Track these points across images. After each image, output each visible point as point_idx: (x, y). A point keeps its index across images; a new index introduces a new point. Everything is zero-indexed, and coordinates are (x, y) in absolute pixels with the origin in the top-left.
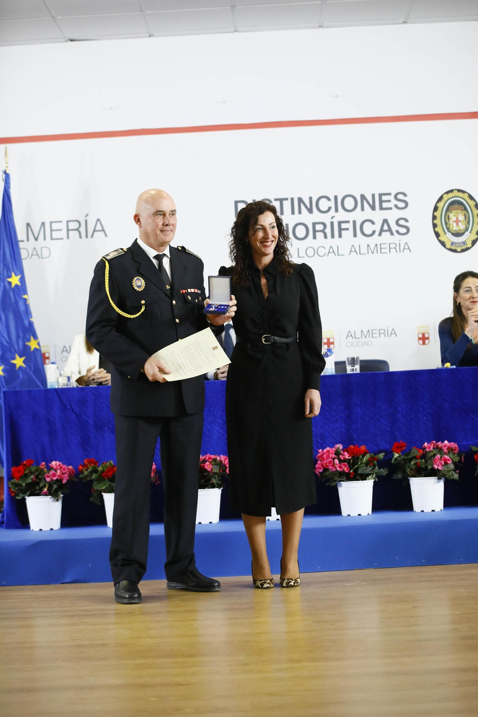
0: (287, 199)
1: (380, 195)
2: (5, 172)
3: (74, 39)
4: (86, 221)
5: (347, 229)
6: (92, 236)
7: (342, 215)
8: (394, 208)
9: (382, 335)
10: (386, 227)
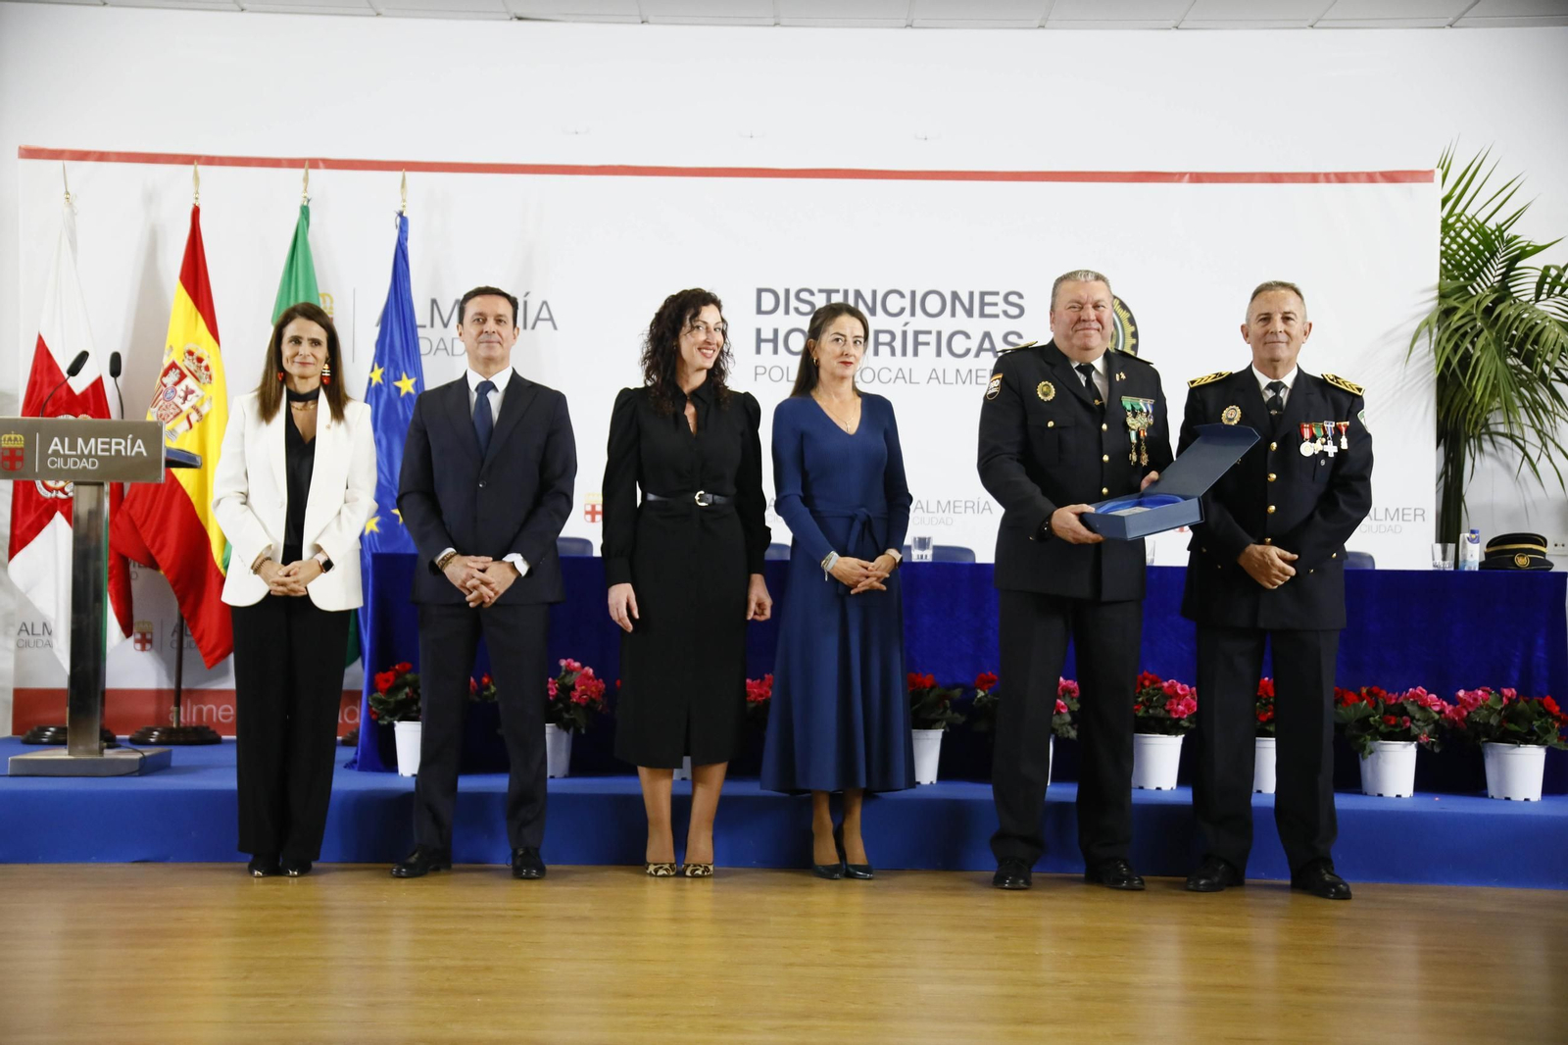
0: (837, 291)
1: (983, 294)
2: (401, 214)
3: (523, 16)
4: (525, 303)
5: (928, 344)
6: (533, 328)
7: (920, 322)
8: (1001, 315)
9: (969, 510)
10: (987, 345)
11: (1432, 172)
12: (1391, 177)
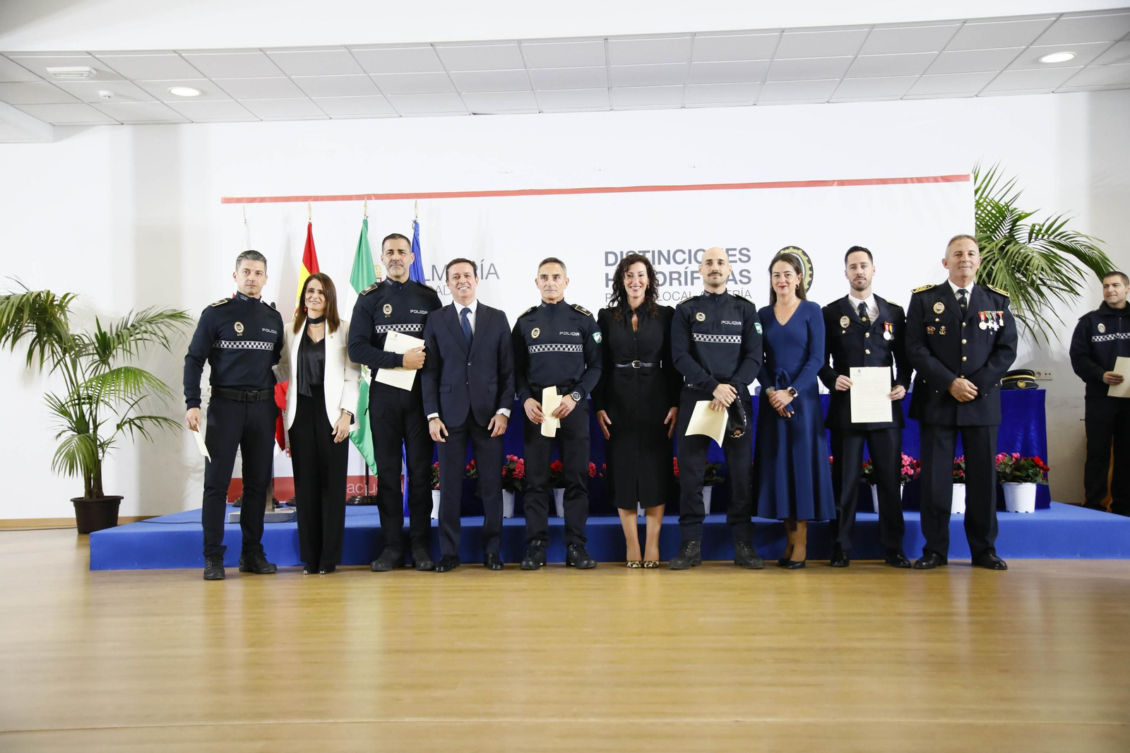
2: (415, 222)
3: (476, 113)
6: (486, 278)
8: (738, 261)
11: (969, 175)
12: (946, 179)
